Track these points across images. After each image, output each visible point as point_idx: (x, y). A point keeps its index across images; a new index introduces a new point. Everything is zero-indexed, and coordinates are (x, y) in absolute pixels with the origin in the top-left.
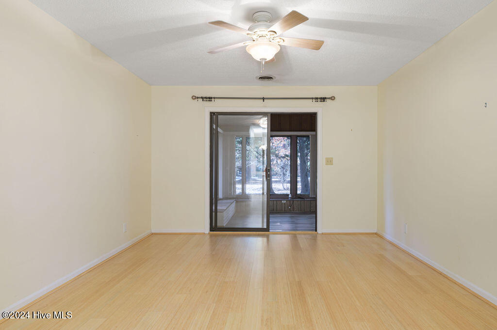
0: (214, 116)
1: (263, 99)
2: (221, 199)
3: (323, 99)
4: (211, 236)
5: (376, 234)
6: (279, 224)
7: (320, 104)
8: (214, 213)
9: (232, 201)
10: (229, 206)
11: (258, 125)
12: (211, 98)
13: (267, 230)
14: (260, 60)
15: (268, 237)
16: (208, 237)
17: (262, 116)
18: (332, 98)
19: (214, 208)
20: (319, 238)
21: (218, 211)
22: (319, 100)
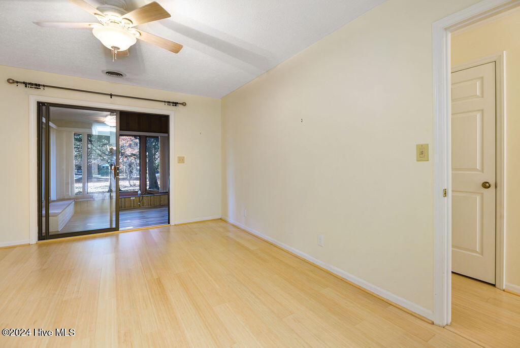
0: (44, 108)
1: (111, 95)
2: (54, 201)
3: (175, 104)
4: (40, 246)
5: (221, 219)
6: (129, 221)
7: (172, 107)
8: (44, 219)
9: (70, 202)
10: (66, 207)
11: (103, 123)
12: (39, 85)
13: (117, 229)
14: (112, 47)
15: (117, 236)
16: (35, 248)
17: (109, 113)
18: (184, 104)
19: (44, 212)
20: (172, 229)
21: (50, 215)
22: (171, 104)
